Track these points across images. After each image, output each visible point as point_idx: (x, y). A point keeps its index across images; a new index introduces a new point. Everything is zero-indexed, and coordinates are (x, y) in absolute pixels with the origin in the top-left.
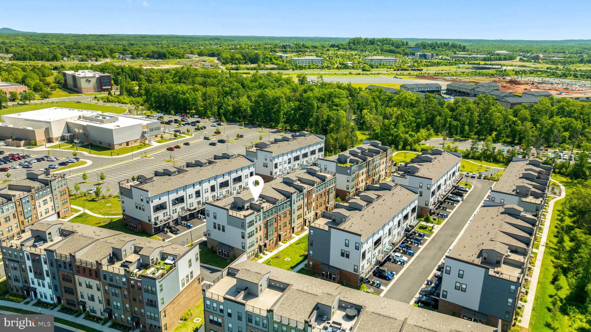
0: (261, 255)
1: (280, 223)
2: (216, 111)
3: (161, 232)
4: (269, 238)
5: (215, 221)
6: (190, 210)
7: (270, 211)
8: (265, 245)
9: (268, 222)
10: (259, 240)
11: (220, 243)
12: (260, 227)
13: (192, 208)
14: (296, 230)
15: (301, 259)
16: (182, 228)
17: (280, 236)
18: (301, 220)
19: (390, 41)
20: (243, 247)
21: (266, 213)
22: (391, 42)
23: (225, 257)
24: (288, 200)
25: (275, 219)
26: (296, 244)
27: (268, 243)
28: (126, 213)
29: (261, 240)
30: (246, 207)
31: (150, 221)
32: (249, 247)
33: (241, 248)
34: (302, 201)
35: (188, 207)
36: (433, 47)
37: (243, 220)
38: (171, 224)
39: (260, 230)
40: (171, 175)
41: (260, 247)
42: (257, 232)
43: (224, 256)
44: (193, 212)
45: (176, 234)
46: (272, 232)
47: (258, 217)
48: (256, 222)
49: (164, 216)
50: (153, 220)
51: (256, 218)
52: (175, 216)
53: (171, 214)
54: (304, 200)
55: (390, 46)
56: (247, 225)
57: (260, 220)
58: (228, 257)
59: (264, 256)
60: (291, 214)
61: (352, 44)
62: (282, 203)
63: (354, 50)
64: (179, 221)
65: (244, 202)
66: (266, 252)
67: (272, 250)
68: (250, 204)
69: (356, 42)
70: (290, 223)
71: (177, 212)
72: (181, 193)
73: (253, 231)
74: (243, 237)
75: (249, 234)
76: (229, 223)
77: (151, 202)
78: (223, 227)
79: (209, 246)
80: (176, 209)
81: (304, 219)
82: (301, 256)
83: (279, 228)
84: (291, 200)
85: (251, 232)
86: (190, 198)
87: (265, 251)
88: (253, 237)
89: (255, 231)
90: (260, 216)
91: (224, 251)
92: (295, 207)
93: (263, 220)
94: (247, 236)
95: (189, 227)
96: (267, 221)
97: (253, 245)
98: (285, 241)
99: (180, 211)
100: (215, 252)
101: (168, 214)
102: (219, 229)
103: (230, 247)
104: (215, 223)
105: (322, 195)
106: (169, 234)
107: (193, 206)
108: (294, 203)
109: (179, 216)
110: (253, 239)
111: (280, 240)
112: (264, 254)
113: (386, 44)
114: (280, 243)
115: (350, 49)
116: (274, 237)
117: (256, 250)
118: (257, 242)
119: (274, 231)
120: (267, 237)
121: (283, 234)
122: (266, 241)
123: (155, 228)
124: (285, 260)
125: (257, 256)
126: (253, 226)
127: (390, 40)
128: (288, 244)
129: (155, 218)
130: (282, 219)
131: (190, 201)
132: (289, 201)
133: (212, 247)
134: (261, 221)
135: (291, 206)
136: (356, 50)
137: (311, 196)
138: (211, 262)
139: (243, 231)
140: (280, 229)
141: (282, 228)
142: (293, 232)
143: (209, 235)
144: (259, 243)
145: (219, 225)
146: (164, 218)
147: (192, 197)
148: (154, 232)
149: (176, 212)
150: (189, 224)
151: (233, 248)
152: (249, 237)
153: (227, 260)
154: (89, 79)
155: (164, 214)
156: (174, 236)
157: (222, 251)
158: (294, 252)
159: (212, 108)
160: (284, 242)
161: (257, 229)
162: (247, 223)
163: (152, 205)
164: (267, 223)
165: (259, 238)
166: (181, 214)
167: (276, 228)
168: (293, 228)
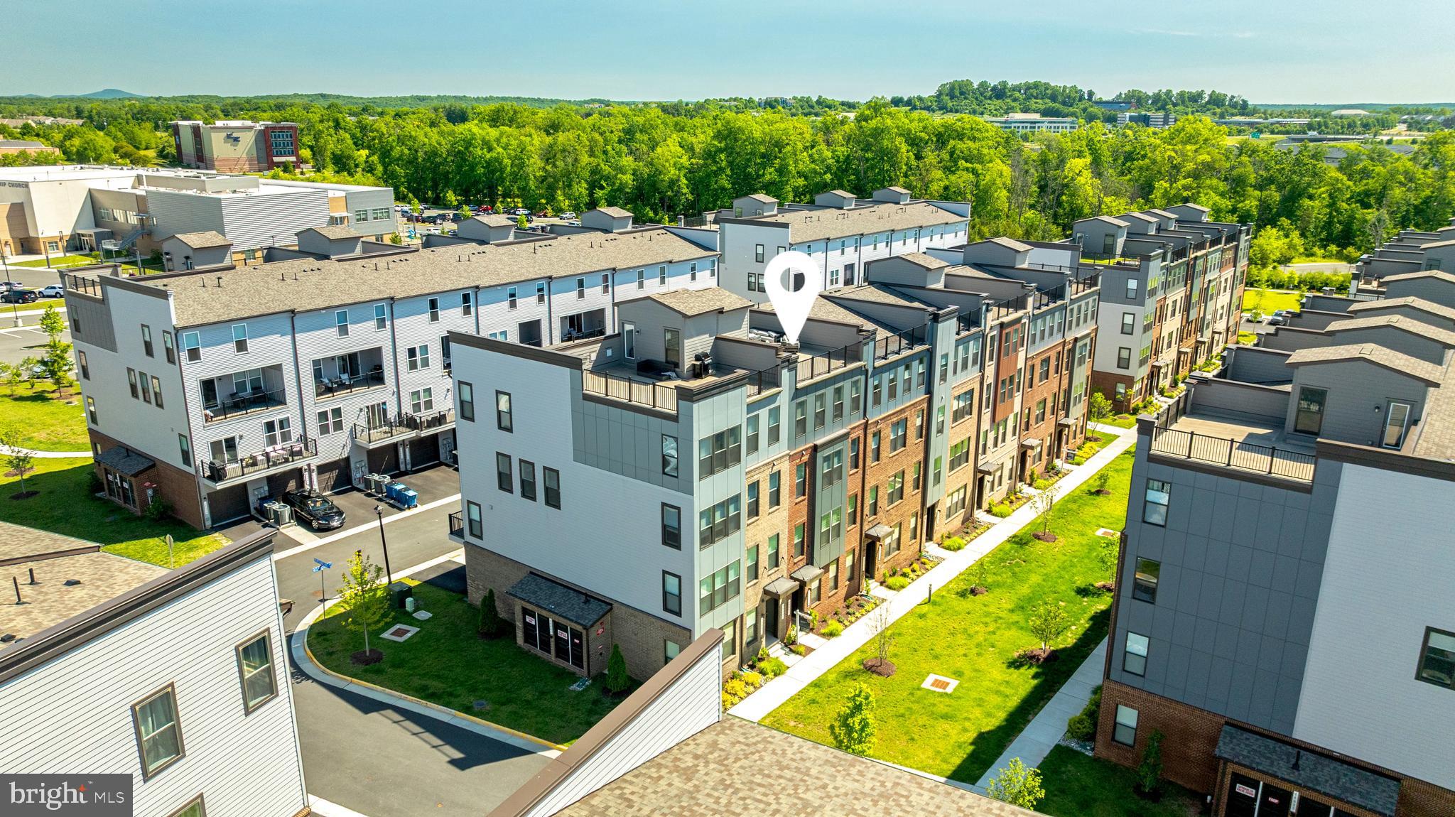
0: (776, 651)
1: (880, 476)
2: (585, 192)
3: (251, 518)
4: (822, 555)
5: (505, 443)
6: (412, 423)
7: (829, 392)
8: (797, 599)
9: (820, 456)
10: (764, 561)
11: (534, 574)
12: (776, 477)
13: (425, 415)
14: (941, 526)
15: (1025, 681)
16: (361, 505)
17: (870, 546)
18: (965, 474)
19: (1047, 89)
20: (672, 603)
21: (810, 399)
22: (1049, 92)
23: (561, 663)
24: (918, 348)
25: (855, 442)
26: (962, 594)
27: (815, 584)
28: (101, 428)
29: (775, 560)
30: (688, 361)
31: (186, 456)
32: (710, 604)
33: (656, 608)
34: (973, 372)
35: (407, 409)
36: (1159, 104)
37: (674, 419)
38: (314, 483)
39: (776, 499)
40: (327, 257)
41: (771, 602)
42: (754, 510)
43: (552, 657)
44: (426, 433)
45: (324, 530)
46: (834, 523)
47: (763, 413)
48: (754, 445)
49: (272, 441)
50: (202, 455)
51: (754, 421)
52: (332, 447)
53: (313, 432)
54: (982, 368)
55: (1048, 101)
56: (698, 455)
57: (774, 435)
58: (578, 661)
59: (790, 660)
60: (925, 432)
61: (948, 98)
62: (892, 358)
63: (951, 111)
64: (356, 475)
65: (677, 323)
66: (804, 639)
67: (833, 625)
68: (715, 346)
69: (957, 93)
70: (921, 484)
71: (347, 426)
72: (363, 336)
73: (736, 499)
74: (672, 537)
75: (708, 514)
76: (583, 454)
77: (184, 356)
78: (552, 473)
79: (476, 596)
80: (337, 412)
81: (977, 470)
82: (1016, 664)
83: (869, 501)
84: (931, 353)
85: (723, 505)
86: (413, 366)
87: (794, 631)
88: (734, 537)
89: (745, 501)
90: (775, 413)
91: (557, 626)
92: (947, 395)
93: (792, 443)
94: (695, 527)
95: (400, 501)
96: (815, 448)
97: (730, 590)
98: (898, 580)
99: (363, 422)
100: (505, 630)
101: (296, 430)
102: (528, 491)
103: (588, 597)
104: (503, 458)
105: (1047, 361)
106: (294, 531)
107: (429, 405)
108: (944, 377)
109: (356, 447)
110: (730, 550)
111: (870, 573)
112: (790, 645)
113: (1036, 98)
114: (873, 588)
115: (941, 109)
116: (845, 549)
117: (750, 621)
118: (754, 572)
119: (845, 519)
120: (807, 550)
121: (888, 541)
122: (809, 573)
123: (213, 497)
124: (927, 684)
125: (751, 658)
126: (733, 470)
127: (1047, 86)
128: (915, 593)
129: (216, 447)
130: (886, 452)
131: (413, 380)
132: (919, 357)
133: (490, 599)
134: (782, 448)
135: (929, 391)
136: (957, 111)
137: (1012, 354)
138: (473, 690)
139: (674, 497)
140: (874, 510)
141: (883, 502)
142: (930, 537)
143: (476, 528)
144: (764, 580)
145: (527, 465)
146: (269, 449)
147: (426, 363)
148: (214, 521)
149: (338, 426)
150: (399, 487)
151: (608, 605)
152: (709, 538)
153: (573, 678)
154: (235, 135)
155: (270, 426)
156: (308, 540)
157: (543, 622)
158: (960, 639)
159: (570, 186)
160: (890, 581)
161: (754, 488)
162: (697, 437)
163: (194, 374)
164: (812, 464)
165: (766, 552)
166: (362, 440)
167: (858, 499)
168: (931, 511)
